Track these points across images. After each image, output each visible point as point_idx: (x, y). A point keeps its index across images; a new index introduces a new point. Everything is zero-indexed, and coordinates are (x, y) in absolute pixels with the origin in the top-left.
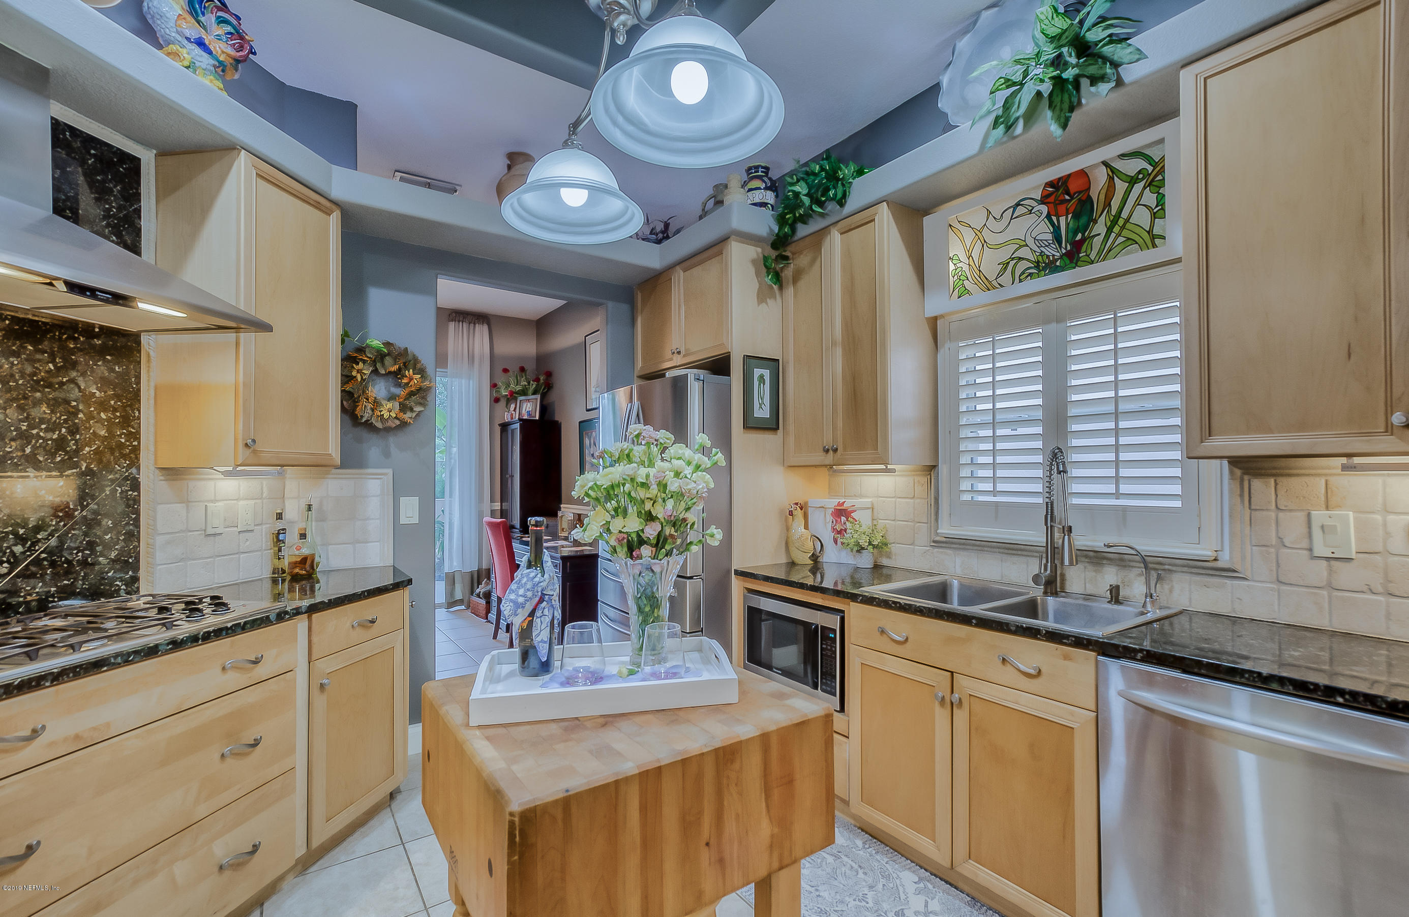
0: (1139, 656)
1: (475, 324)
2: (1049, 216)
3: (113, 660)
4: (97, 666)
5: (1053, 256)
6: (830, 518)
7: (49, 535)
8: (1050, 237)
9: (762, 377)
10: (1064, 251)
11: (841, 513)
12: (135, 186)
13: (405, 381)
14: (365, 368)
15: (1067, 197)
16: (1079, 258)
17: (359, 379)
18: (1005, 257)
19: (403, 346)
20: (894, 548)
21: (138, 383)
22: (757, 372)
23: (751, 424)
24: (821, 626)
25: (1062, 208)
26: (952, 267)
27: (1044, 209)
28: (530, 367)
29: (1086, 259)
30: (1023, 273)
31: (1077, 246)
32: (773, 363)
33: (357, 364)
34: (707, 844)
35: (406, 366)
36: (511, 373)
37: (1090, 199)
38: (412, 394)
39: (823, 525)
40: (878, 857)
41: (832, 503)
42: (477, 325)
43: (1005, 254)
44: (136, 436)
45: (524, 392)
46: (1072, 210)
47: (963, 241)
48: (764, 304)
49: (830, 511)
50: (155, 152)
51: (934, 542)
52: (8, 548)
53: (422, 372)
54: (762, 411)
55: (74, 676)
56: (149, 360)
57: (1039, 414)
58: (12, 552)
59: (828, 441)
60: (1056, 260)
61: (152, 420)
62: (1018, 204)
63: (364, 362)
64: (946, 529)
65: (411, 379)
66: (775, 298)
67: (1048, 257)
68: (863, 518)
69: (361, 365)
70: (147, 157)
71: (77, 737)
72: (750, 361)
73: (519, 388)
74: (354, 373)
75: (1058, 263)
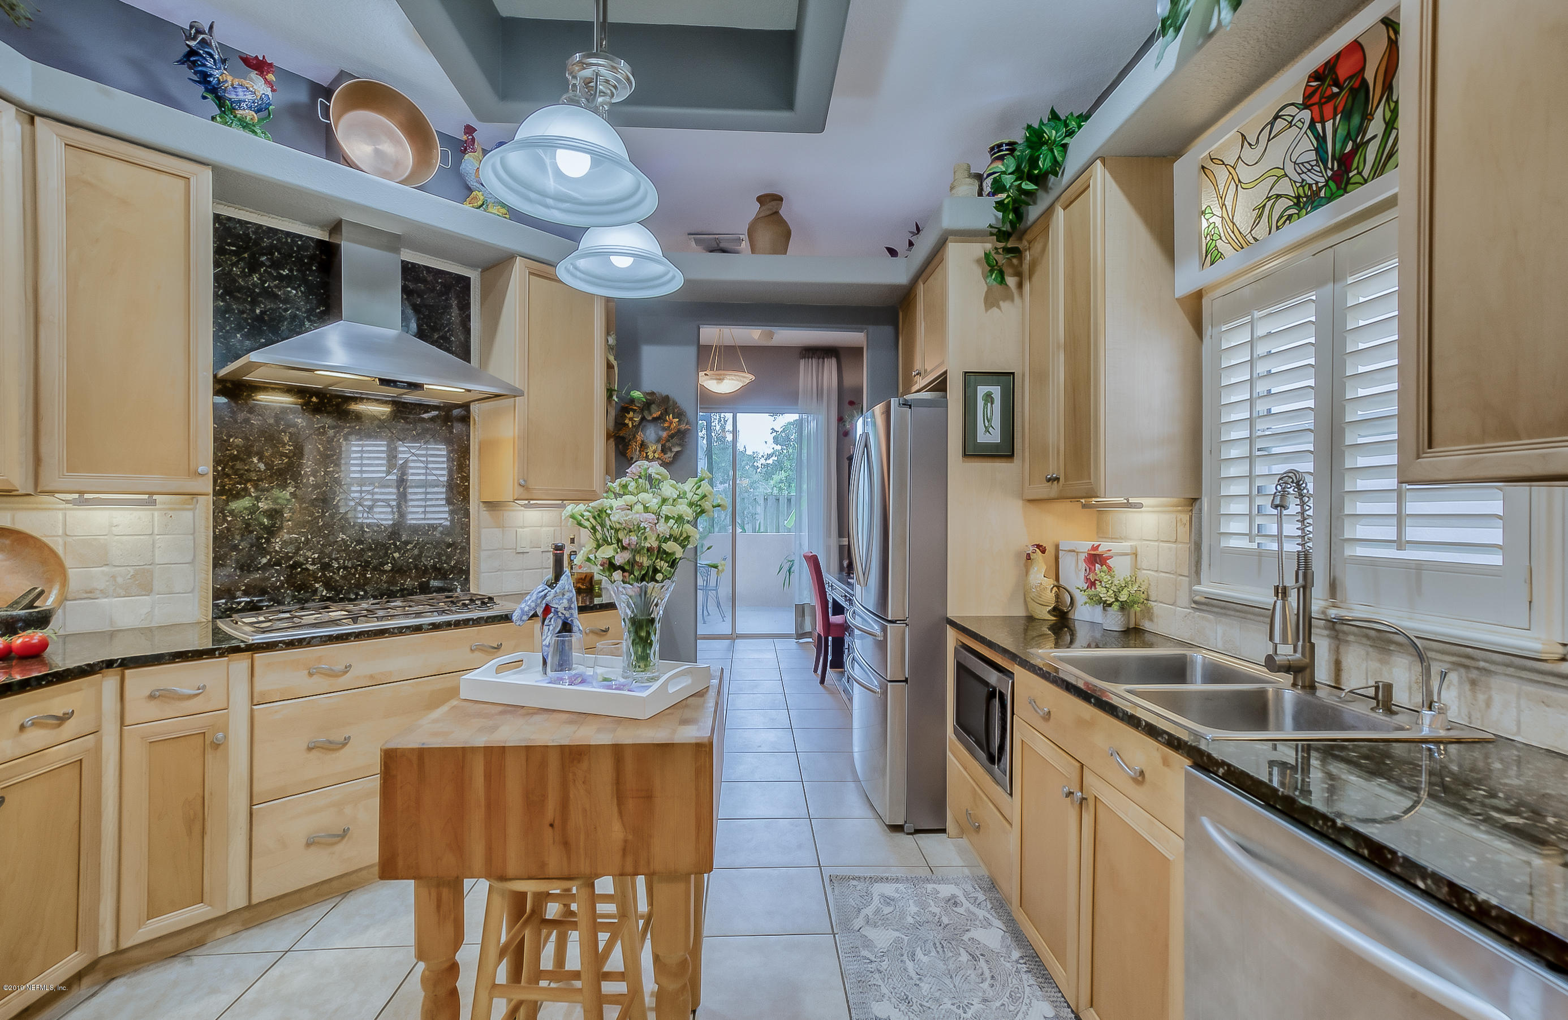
1: (823, 359)
2: (1312, 126)
3: (392, 630)
4: (381, 633)
5: (1317, 183)
6: (1083, 565)
7: (414, 547)
8: (1312, 156)
9: (989, 398)
10: (1330, 173)
11: (1095, 559)
12: (467, 298)
13: (666, 425)
14: (635, 416)
15: (1335, 90)
16: (1349, 179)
17: (630, 426)
18: (1260, 200)
19: (665, 393)
20: (1157, 607)
21: (469, 440)
22: (982, 390)
23: (973, 451)
24: (998, 690)
25: (1328, 109)
26: (1205, 224)
27: (1306, 115)
29: (1358, 179)
30: (1281, 217)
31: (1345, 162)
32: (1005, 379)
33: (629, 413)
34: (551, 825)
35: (666, 412)
37: (1364, 83)
38: (672, 436)
39: (1074, 576)
41: (1085, 546)
42: (826, 360)
43: (1262, 190)
44: (467, 478)
46: (1340, 109)
47: (1216, 186)
48: (995, 309)
49: (1083, 557)
50: (480, 270)
51: (1195, 602)
52: (391, 554)
53: (680, 415)
54: (989, 434)
55: (368, 637)
56: (475, 424)
57: (1309, 422)
58: (393, 556)
59: (1052, 471)
60: (1320, 189)
61: (477, 467)
62: (1277, 117)
63: (634, 411)
64: (1207, 588)
65: (671, 423)
66: (1012, 300)
67: (1310, 186)
68: (1121, 568)
69: (631, 414)
70: (474, 275)
71: (372, 677)
72: (971, 379)
74: (627, 421)
75: (1322, 194)
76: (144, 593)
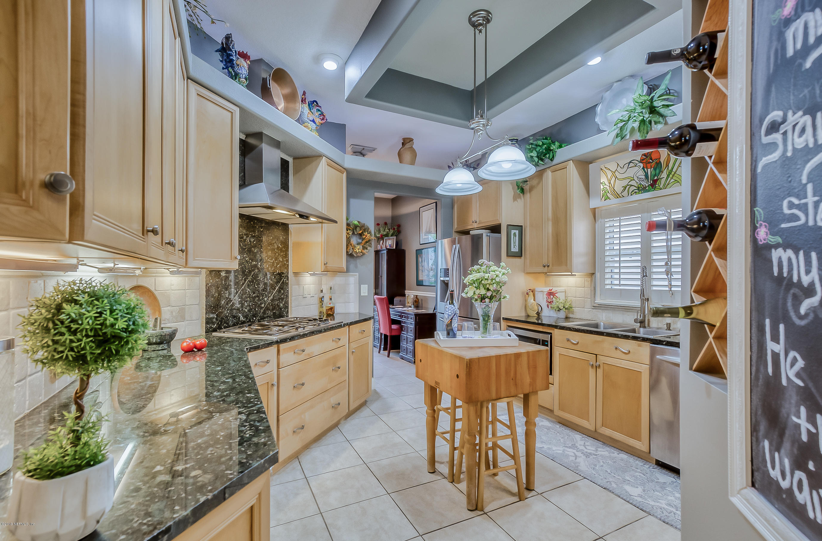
0: (664, 343)
2: (643, 168)
4: (312, 334)
5: (645, 185)
6: (545, 296)
7: (271, 295)
8: (644, 177)
9: (515, 234)
10: (650, 183)
11: (550, 294)
12: (288, 171)
13: (364, 237)
14: (350, 232)
15: (651, 161)
16: (656, 187)
18: (625, 185)
19: (363, 222)
20: (575, 309)
21: (288, 242)
22: (513, 232)
23: (510, 254)
24: (542, 340)
25: (649, 165)
26: (602, 187)
27: (642, 165)
28: (389, 222)
29: (658, 187)
30: (632, 191)
31: (655, 182)
32: (520, 228)
35: (365, 230)
36: (380, 226)
37: (660, 162)
38: (367, 242)
39: (542, 299)
40: (566, 430)
41: (546, 289)
43: (625, 183)
44: (287, 261)
45: (387, 235)
46: (653, 166)
47: (607, 176)
48: (516, 202)
49: (545, 293)
50: (292, 159)
51: (593, 306)
53: (370, 233)
54: (515, 248)
56: (291, 234)
57: (639, 251)
58: (265, 300)
59: (545, 262)
60: (647, 187)
61: (291, 256)
62: (630, 162)
63: (350, 230)
64: (599, 301)
65: (366, 236)
66: (521, 198)
67: (643, 185)
68: (561, 297)
72: (510, 227)
73: (385, 233)
75: (647, 188)
76: (182, 320)
